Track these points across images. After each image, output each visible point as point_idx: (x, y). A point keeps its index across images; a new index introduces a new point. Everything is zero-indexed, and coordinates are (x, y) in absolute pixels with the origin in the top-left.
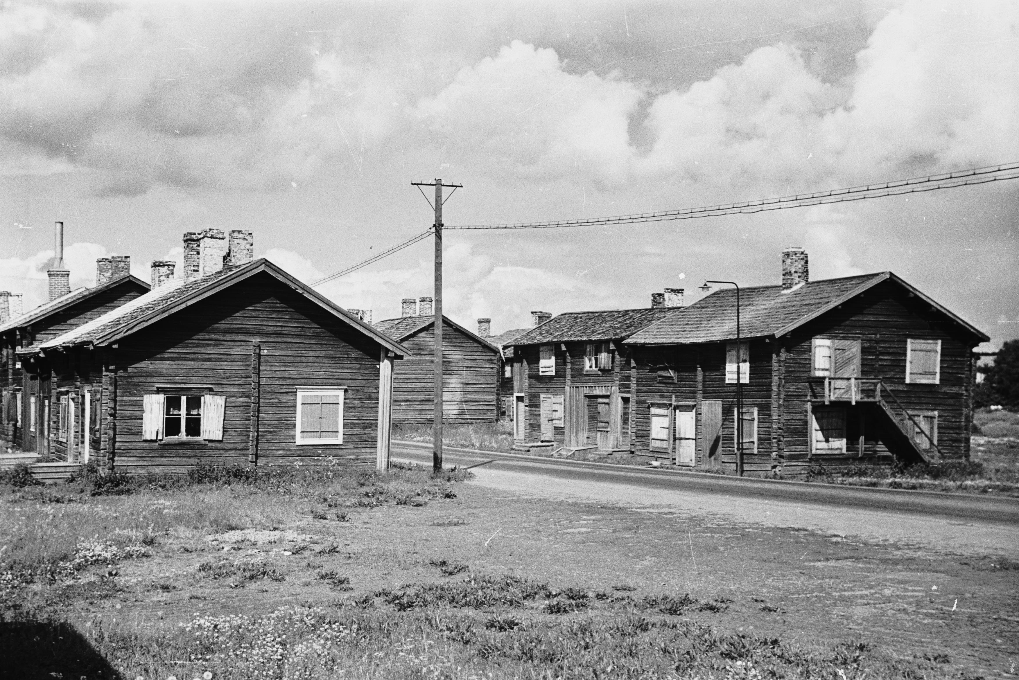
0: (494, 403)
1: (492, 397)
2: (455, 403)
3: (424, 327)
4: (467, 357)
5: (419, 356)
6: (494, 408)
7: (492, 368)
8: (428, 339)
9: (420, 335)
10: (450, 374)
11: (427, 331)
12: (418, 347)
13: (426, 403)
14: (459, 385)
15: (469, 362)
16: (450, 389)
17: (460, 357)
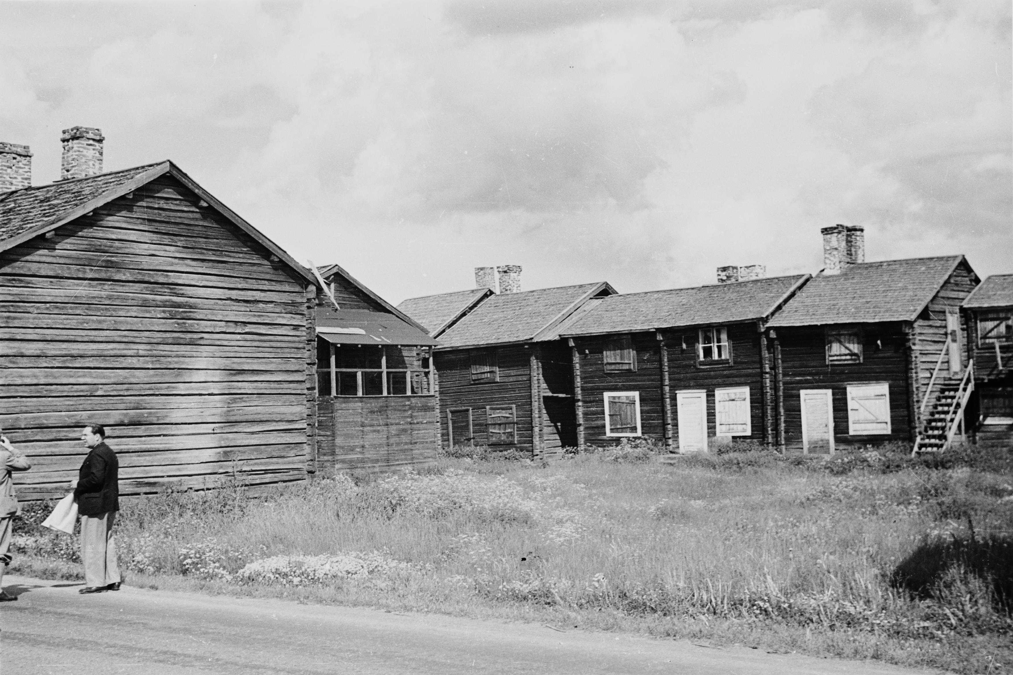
0: (302, 425)
1: (297, 409)
2: (208, 428)
3: (123, 198)
4: (234, 294)
5: (108, 286)
6: (302, 438)
7: (296, 327)
8: (133, 235)
9: (111, 220)
10: (192, 343)
11: (130, 209)
12: (105, 257)
13: (130, 431)
14: (217, 376)
15: (242, 307)
16: (195, 388)
17: (219, 293)
